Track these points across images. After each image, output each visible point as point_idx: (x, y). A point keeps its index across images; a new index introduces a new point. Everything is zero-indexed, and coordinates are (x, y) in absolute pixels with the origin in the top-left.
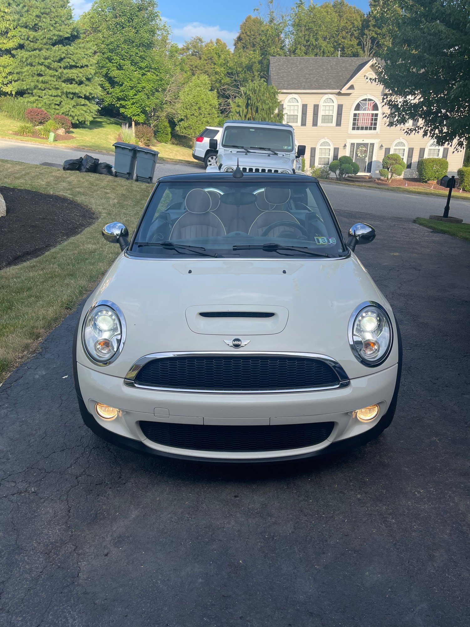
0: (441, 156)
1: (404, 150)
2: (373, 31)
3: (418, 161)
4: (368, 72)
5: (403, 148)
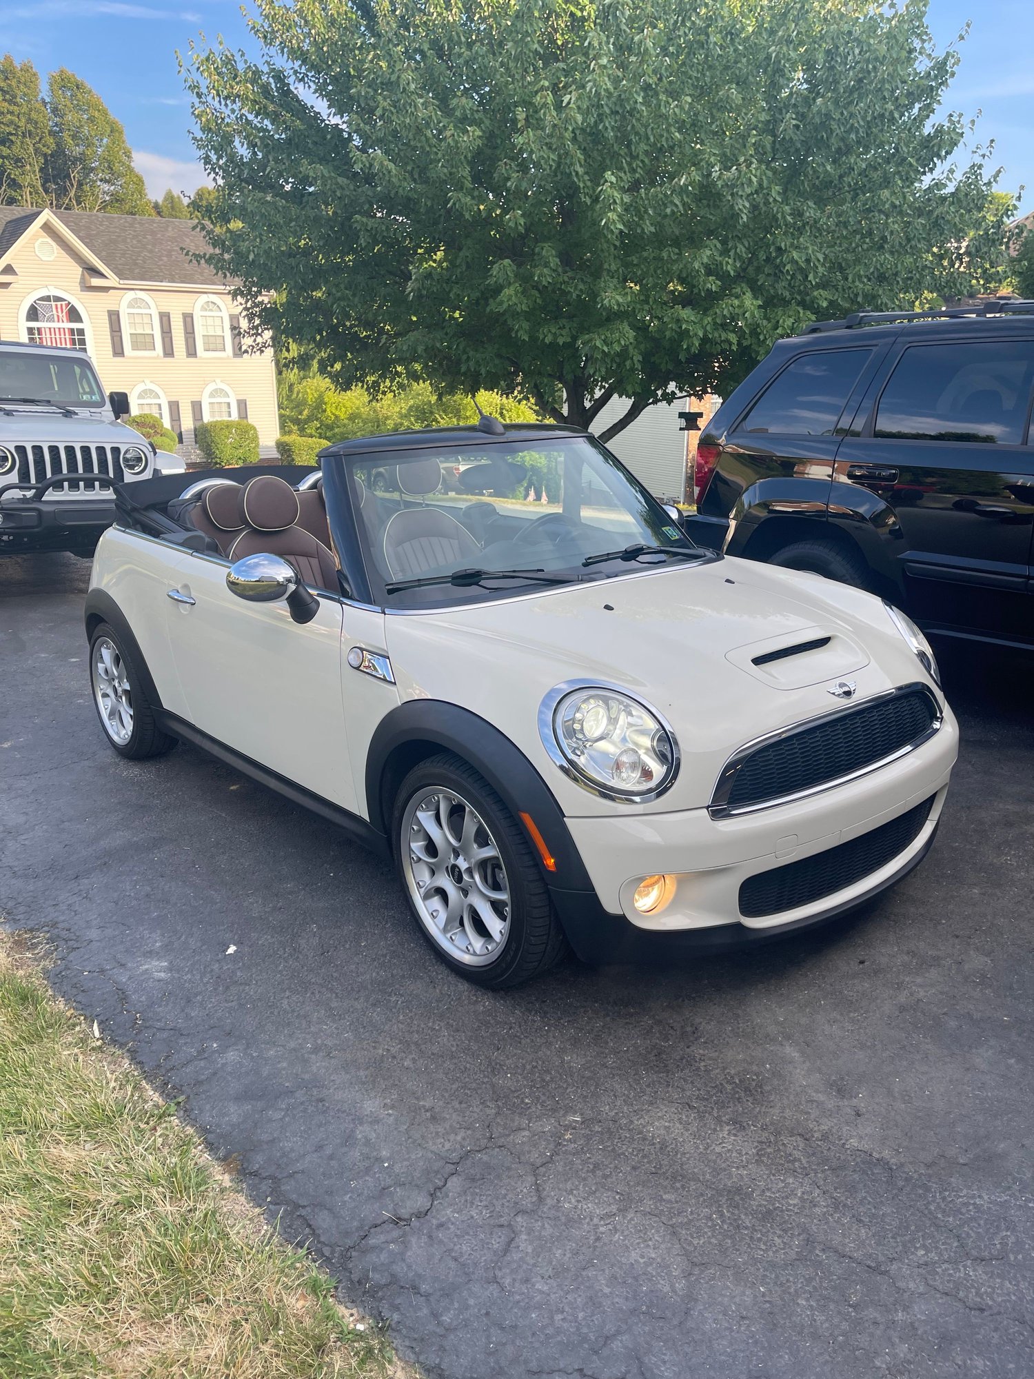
0: (235, 416)
1: (160, 405)
3: (195, 429)
4: (40, 240)
5: (157, 401)
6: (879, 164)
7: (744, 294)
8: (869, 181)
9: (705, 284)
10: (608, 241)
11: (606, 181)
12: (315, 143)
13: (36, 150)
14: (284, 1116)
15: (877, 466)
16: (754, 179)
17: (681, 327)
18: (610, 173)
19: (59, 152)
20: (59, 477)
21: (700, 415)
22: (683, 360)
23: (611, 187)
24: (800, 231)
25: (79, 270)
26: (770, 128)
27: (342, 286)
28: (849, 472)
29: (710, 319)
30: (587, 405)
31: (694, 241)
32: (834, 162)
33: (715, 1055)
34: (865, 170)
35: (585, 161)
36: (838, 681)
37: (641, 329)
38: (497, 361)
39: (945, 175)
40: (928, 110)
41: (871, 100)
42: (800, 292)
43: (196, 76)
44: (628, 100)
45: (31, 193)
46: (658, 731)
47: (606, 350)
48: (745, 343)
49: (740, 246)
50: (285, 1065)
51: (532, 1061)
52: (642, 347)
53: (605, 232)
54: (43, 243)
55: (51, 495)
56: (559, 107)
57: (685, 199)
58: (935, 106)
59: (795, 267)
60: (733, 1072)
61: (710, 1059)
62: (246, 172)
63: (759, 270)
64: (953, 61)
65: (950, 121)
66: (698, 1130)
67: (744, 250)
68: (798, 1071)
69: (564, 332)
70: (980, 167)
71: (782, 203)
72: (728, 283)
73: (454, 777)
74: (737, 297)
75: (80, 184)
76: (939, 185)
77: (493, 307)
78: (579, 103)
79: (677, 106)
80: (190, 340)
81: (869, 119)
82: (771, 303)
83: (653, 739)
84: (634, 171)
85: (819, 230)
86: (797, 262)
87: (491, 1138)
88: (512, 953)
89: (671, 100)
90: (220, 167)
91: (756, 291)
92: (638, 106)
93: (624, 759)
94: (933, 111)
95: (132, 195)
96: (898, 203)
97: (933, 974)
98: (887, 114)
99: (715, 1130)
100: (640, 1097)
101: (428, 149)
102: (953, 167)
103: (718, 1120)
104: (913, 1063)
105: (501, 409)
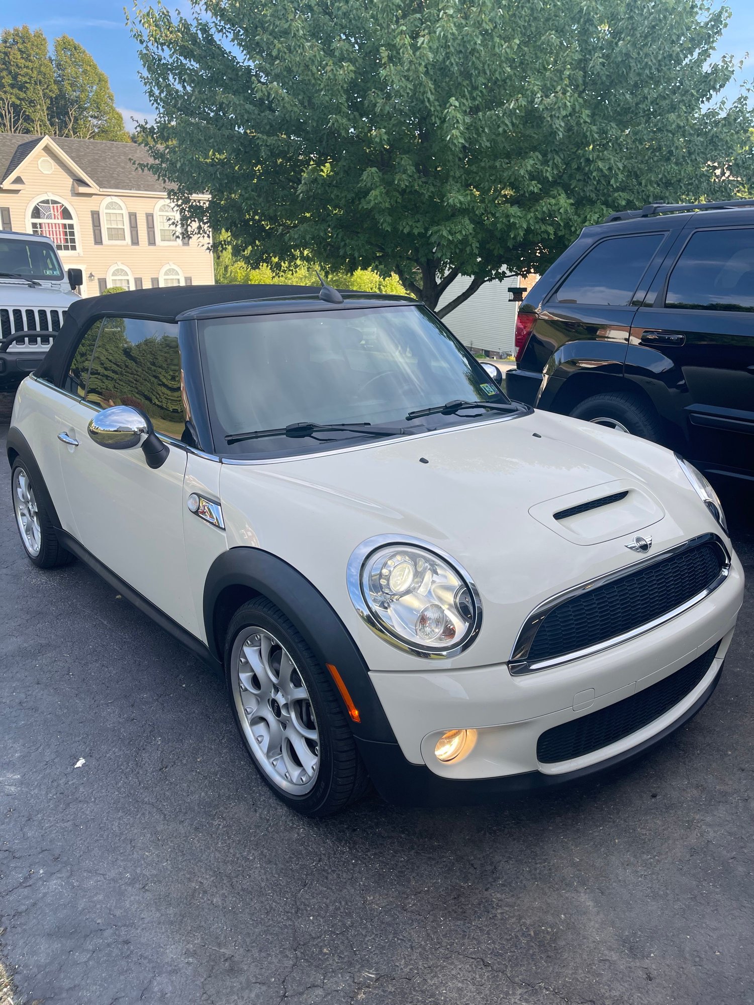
1: (128, 281)
2: (11, 94)
4: (42, 158)
5: (126, 278)
6: (667, 94)
7: (560, 195)
8: (660, 108)
9: (528, 186)
10: (453, 155)
11: (451, 105)
12: (231, 79)
13: (44, 94)
14: (89, 959)
15: (666, 332)
16: (568, 104)
17: (509, 221)
18: (454, 98)
19: (62, 95)
20: (20, 333)
21: (525, 290)
22: (511, 247)
23: (455, 110)
24: (605, 147)
25: (70, 181)
26: (582, 64)
27: (250, 189)
28: (643, 336)
29: (532, 214)
30: (438, 281)
31: (521, 154)
32: (632, 93)
33: (510, 900)
34: (657, 98)
35: (435, 89)
36: (636, 535)
37: (478, 222)
38: (368, 247)
39: (718, 106)
40: (705, 54)
41: (662, 43)
42: (604, 195)
43: (139, 27)
44: (469, 41)
45: (40, 126)
46: (461, 587)
47: (451, 239)
48: (560, 234)
49: (557, 158)
50: (101, 897)
51: (335, 901)
52: (480, 236)
53: (450, 145)
54: (44, 161)
55: (14, 348)
56: (415, 48)
57: (514, 121)
58: (711, 51)
59: (600, 174)
60: (528, 922)
61: (508, 905)
62: (180, 102)
63: (571, 177)
64: (726, 14)
65: (724, 61)
66: (491, 993)
67: (560, 160)
68: (592, 923)
69: (418, 225)
70: (746, 98)
71: (591, 124)
72: (548, 187)
73: (272, 621)
74: (554, 198)
75: (76, 119)
76: (714, 114)
77: (365, 205)
78: (431, 44)
79: (508, 47)
80: (151, 233)
81: (660, 57)
82: (580, 203)
83: (455, 597)
84: (474, 99)
85: (619, 145)
86: (602, 170)
87: (285, 996)
88: (321, 790)
89: (503, 42)
90: (161, 100)
91: (569, 192)
92: (478, 47)
93: (429, 614)
94: (709, 56)
95: (114, 128)
96: (682, 124)
97: (722, 812)
98: (674, 55)
99: (507, 994)
100: (436, 949)
101: (313, 81)
102: (724, 99)
103: (511, 981)
104: (704, 916)
105: (379, 285)
